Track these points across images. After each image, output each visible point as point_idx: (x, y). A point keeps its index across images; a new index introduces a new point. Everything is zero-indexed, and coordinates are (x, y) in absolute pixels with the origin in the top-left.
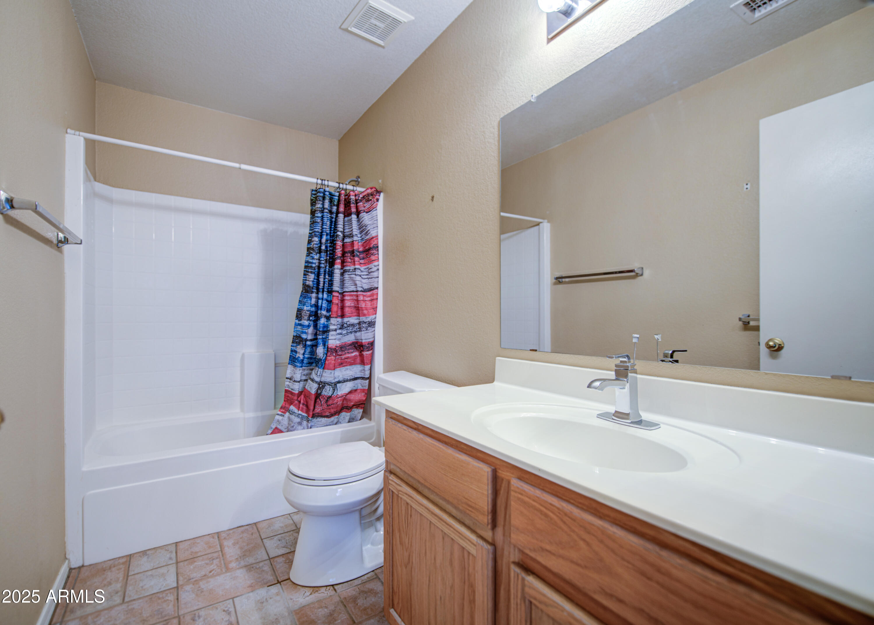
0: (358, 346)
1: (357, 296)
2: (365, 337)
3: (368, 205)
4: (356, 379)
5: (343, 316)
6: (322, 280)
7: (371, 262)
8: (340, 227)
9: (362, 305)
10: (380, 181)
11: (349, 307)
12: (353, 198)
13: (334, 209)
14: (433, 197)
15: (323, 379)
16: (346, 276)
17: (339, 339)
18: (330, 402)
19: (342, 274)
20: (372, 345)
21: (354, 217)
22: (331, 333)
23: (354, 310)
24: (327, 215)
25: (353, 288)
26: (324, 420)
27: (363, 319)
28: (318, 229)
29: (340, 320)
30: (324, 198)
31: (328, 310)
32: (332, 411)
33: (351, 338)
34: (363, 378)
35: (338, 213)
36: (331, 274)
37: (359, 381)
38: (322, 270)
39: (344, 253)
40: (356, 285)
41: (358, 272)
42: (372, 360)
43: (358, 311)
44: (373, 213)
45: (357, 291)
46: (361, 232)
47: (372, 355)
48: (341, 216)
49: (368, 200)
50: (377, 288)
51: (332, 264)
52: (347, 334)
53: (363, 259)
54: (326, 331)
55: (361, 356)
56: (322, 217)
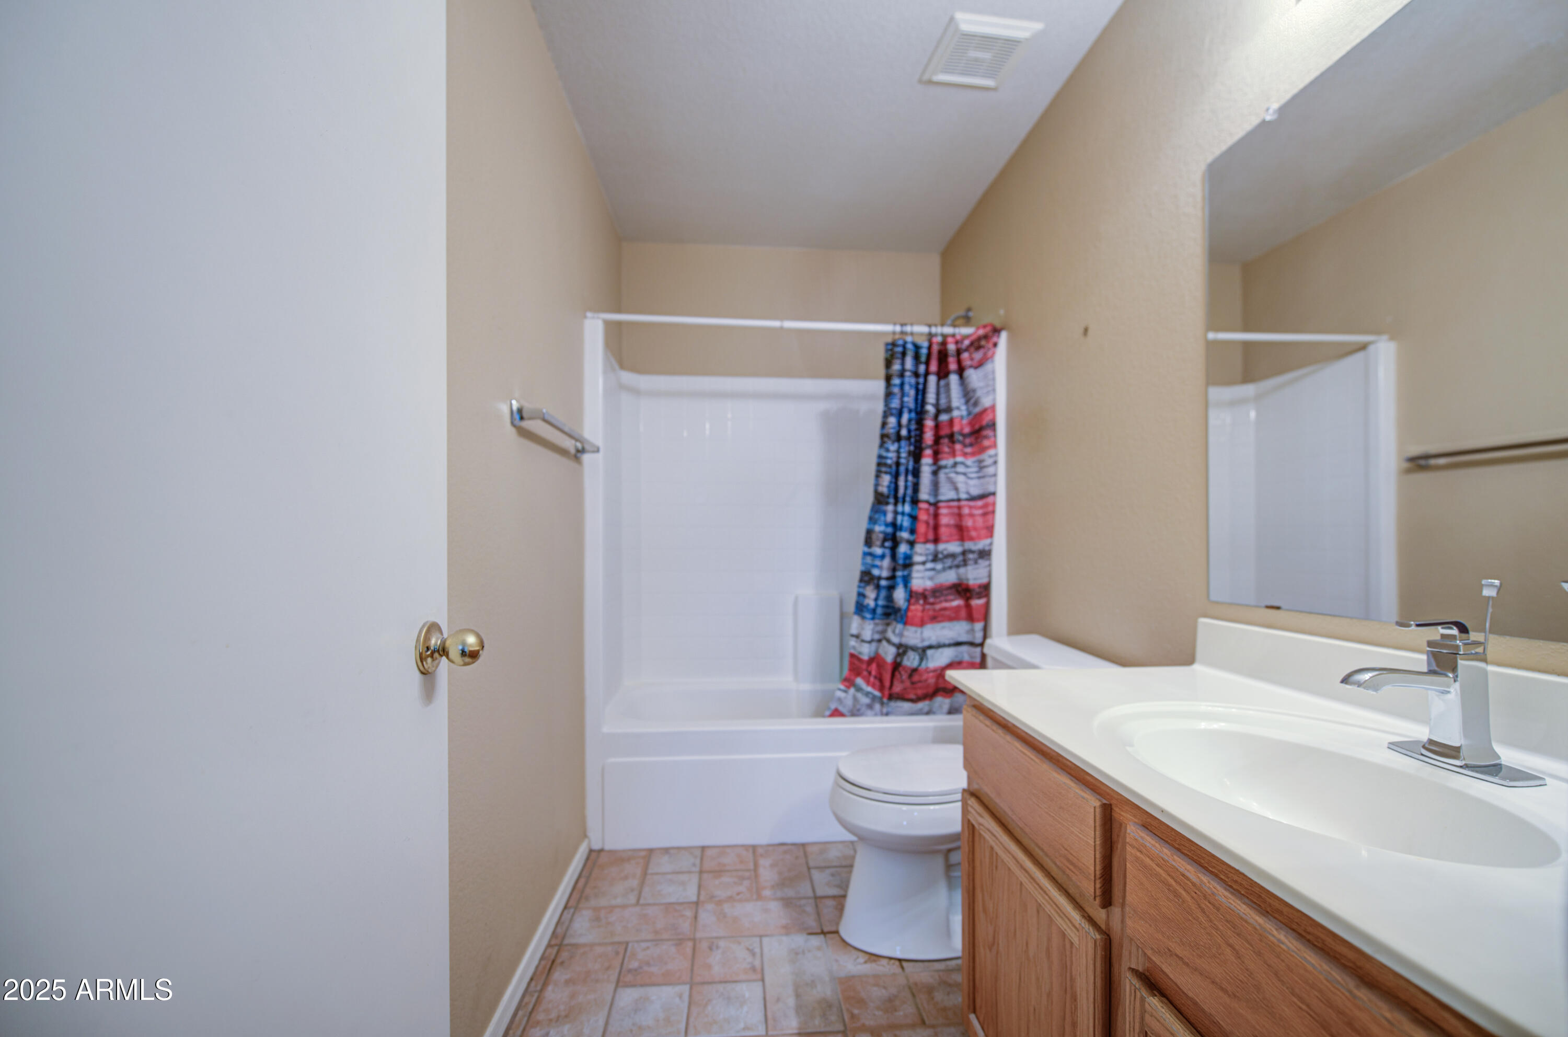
0: (962, 590)
1: (959, 508)
2: (973, 575)
3: (978, 356)
4: (958, 644)
5: (936, 541)
6: (901, 483)
7: (983, 450)
8: (931, 397)
9: (969, 523)
10: (1002, 312)
11: (947, 526)
12: (951, 347)
13: (922, 368)
14: (1086, 331)
15: (904, 641)
16: (942, 475)
17: (931, 578)
18: (916, 678)
19: (935, 473)
20: (985, 590)
21: (954, 379)
22: (916, 568)
23: (954, 531)
24: (909, 379)
25: (952, 495)
26: (907, 706)
27: (969, 545)
28: (895, 404)
29: (931, 547)
30: (904, 354)
31: (912, 531)
32: (920, 692)
33: (950, 577)
34: (972, 644)
35: (927, 373)
36: (916, 473)
37: (964, 648)
38: (902, 469)
39: (937, 440)
40: (956, 489)
41: (960, 469)
42: (985, 616)
43: (961, 532)
44: (988, 367)
45: (959, 500)
46: (967, 402)
47: (987, 606)
48: (932, 379)
49: (979, 348)
50: (994, 494)
51: (917, 456)
52: (944, 569)
53: (971, 445)
54: (908, 564)
55: (968, 606)
56: (902, 385)
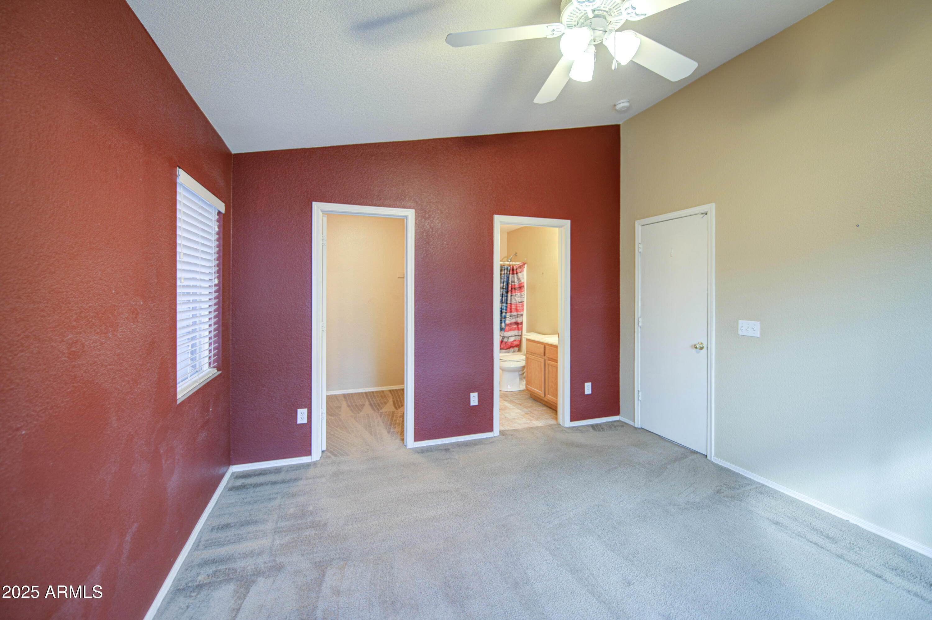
0: (517, 323)
1: (516, 305)
2: (519, 320)
3: (520, 270)
4: (515, 336)
5: (511, 312)
6: (504, 299)
7: (521, 292)
8: (510, 279)
9: (518, 308)
10: (525, 259)
11: (514, 309)
12: (515, 268)
13: (508, 273)
14: (543, 273)
15: (504, 335)
16: (513, 297)
17: (510, 321)
18: (506, 344)
19: (511, 296)
20: (522, 323)
21: (515, 275)
22: (507, 318)
23: (515, 310)
24: (506, 275)
25: (515, 302)
26: (504, 351)
27: (519, 313)
28: (502, 281)
29: (510, 313)
30: (505, 269)
31: (506, 310)
32: (507, 347)
33: (514, 320)
34: (518, 336)
35: (509, 274)
36: (507, 296)
37: (517, 337)
38: (504, 296)
39: (512, 288)
40: (516, 300)
41: (517, 296)
42: (522, 329)
43: (517, 310)
44: (523, 273)
45: (516, 303)
46: (518, 280)
47: (522, 327)
48: (511, 275)
49: (521, 268)
50: (524, 302)
51: (507, 292)
52: (513, 319)
53: (519, 290)
54: (505, 318)
55: (518, 327)
56: (504, 277)
